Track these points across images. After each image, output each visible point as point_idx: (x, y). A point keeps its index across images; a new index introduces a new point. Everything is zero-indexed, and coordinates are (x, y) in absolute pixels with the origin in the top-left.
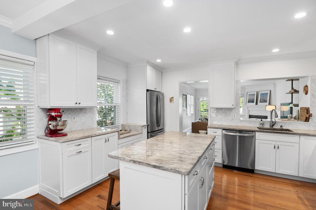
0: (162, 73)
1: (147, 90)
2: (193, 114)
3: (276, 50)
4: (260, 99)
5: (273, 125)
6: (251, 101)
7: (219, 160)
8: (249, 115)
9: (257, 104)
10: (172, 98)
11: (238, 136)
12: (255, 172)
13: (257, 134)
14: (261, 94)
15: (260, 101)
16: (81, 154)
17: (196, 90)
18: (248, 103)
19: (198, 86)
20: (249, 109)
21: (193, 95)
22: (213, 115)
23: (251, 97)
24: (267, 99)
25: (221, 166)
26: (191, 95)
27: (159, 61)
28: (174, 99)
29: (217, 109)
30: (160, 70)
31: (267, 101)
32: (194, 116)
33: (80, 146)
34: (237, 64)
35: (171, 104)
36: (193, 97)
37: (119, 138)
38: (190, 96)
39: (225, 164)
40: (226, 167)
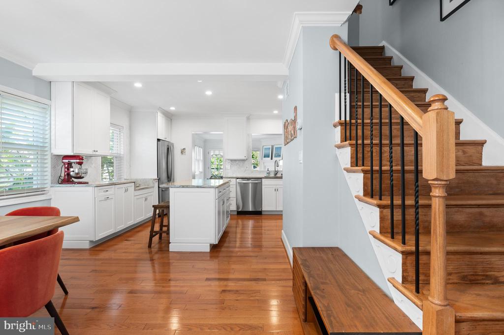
0: (171, 120)
1: (158, 140)
2: (201, 172)
3: (276, 112)
4: (275, 153)
5: (276, 174)
6: (266, 156)
7: (233, 208)
9: (272, 159)
10: (184, 149)
11: (250, 184)
12: (263, 213)
13: (263, 180)
14: (276, 148)
15: (275, 155)
16: (108, 201)
17: (205, 141)
18: (264, 157)
19: (207, 137)
21: (202, 148)
22: (228, 166)
23: (267, 152)
24: (280, 153)
25: (236, 213)
26: (200, 147)
27: (173, 108)
28: (187, 151)
29: (231, 160)
30: (170, 117)
31: (280, 155)
32: (203, 175)
33: (107, 193)
34: (248, 119)
35: (183, 156)
36: (202, 150)
37: (135, 190)
38: (198, 148)
39: (240, 210)
40: (240, 213)
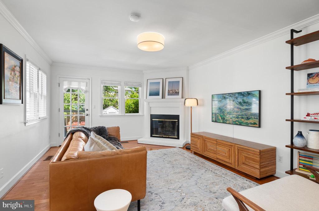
4: (168, 90)
8: (151, 115)
9: (163, 97)
14: (169, 82)
15: (169, 92)
20: (150, 106)
23: (154, 88)
24: (178, 90)
31: (178, 93)
